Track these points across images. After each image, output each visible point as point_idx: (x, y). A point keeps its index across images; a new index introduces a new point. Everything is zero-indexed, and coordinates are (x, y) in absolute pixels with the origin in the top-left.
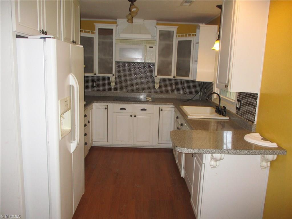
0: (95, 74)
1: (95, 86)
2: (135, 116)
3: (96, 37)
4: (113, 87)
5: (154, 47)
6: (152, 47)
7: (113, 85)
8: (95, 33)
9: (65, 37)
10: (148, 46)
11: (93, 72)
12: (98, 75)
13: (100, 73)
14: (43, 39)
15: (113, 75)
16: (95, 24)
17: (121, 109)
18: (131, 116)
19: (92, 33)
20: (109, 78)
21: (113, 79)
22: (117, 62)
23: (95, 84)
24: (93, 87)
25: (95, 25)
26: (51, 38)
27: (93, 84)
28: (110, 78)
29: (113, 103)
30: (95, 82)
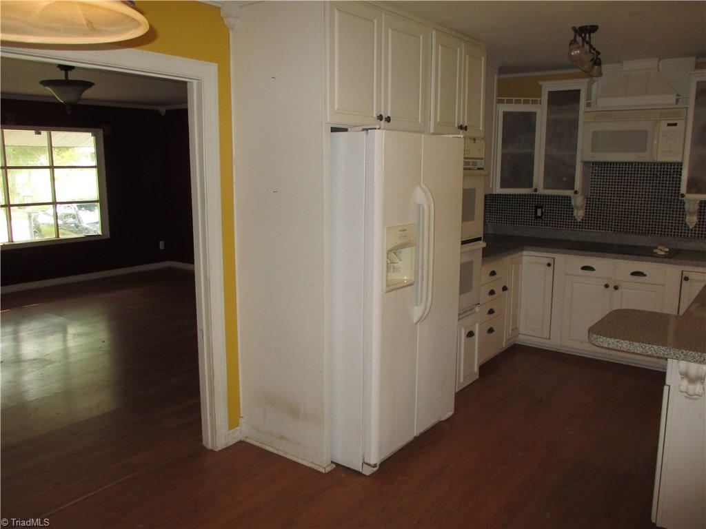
0: (536, 190)
1: (539, 217)
2: (616, 288)
3: (541, 112)
4: (579, 220)
5: (681, 123)
6: (676, 125)
7: (579, 214)
8: (540, 103)
9: (438, 120)
10: (663, 124)
11: (530, 185)
12: (542, 191)
13: (546, 187)
14: (365, 132)
15: (576, 192)
16: (541, 83)
17: (584, 268)
18: (607, 286)
19: (535, 102)
20: (569, 198)
21: (578, 201)
22: (585, 163)
23: (539, 213)
24: (536, 217)
25: (541, 86)
26: (375, 129)
27: (536, 212)
28: (570, 200)
29: (565, 253)
30: (541, 207)
